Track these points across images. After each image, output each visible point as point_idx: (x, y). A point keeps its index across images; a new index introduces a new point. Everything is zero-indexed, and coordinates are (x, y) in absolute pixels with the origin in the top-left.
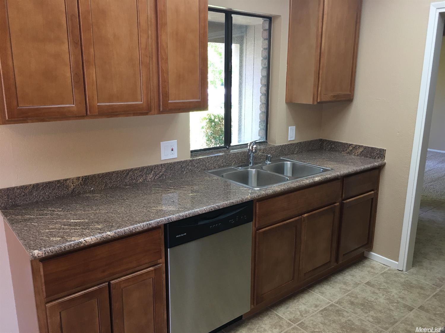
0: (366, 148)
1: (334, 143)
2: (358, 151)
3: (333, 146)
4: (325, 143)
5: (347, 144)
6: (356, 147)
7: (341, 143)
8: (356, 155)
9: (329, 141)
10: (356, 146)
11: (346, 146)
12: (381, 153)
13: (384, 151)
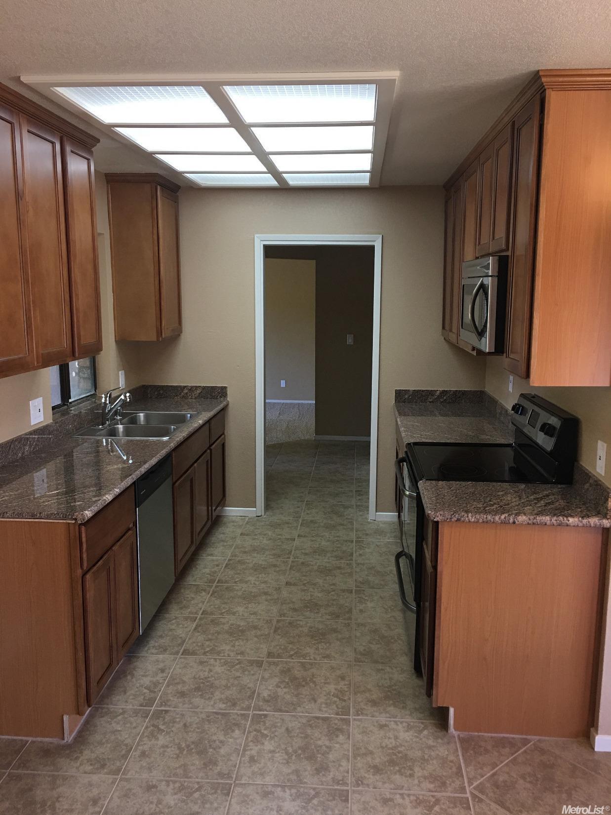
0: (204, 388)
1: (163, 387)
2: (195, 393)
3: (161, 392)
4: (150, 389)
5: (180, 386)
6: (192, 389)
7: (172, 386)
8: (194, 397)
9: (155, 386)
10: (192, 387)
11: (179, 389)
12: (221, 392)
13: (225, 388)
